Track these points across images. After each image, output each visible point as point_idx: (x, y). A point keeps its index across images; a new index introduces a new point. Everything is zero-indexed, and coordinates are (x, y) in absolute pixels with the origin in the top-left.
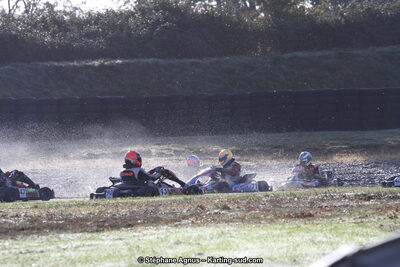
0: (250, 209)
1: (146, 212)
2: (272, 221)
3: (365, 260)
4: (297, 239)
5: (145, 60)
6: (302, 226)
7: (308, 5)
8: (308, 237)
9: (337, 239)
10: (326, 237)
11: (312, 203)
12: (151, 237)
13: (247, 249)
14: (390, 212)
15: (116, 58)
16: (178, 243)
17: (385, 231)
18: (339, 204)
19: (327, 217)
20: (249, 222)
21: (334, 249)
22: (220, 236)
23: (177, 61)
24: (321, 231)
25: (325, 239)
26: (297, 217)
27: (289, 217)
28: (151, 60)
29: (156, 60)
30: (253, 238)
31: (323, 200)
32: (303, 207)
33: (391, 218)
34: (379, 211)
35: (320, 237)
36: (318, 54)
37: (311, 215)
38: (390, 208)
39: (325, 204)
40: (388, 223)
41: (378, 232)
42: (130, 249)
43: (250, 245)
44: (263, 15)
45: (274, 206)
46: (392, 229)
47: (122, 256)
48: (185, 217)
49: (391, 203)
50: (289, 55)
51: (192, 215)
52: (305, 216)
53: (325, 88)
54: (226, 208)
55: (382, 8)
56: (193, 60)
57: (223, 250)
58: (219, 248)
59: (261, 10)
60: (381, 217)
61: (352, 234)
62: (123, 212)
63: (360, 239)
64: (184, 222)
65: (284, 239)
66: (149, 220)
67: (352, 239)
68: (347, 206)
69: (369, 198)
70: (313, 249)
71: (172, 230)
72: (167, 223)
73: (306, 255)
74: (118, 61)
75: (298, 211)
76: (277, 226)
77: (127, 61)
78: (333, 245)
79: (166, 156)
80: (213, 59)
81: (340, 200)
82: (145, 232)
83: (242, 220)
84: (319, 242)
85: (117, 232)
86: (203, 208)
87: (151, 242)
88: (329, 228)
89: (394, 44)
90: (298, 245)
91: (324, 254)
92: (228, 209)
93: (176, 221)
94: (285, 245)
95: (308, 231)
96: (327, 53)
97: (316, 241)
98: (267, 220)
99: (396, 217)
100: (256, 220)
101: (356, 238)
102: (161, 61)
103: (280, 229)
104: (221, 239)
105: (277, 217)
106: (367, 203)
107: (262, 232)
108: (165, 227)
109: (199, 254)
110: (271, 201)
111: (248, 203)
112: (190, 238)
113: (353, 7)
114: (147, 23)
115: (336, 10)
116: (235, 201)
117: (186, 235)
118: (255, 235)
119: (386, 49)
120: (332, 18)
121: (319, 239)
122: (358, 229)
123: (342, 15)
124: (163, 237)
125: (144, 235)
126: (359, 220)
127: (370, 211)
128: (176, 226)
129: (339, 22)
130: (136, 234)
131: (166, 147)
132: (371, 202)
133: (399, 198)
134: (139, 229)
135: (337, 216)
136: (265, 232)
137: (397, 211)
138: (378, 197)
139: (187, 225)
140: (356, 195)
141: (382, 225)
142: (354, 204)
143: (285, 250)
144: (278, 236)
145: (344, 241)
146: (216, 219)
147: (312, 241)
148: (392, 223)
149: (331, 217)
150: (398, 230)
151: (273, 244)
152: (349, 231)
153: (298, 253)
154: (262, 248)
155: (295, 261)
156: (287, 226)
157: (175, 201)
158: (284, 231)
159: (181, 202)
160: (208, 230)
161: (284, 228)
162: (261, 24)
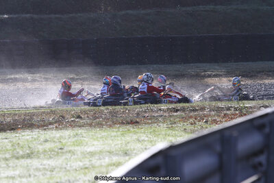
0: (95, 118)
1: (24, 120)
2: (110, 126)
3: (174, 153)
4: (128, 138)
5: (24, 15)
6: (131, 129)
8: (135, 137)
9: (155, 139)
10: (147, 137)
11: (138, 114)
12: (28, 137)
13: (93, 145)
14: (191, 120)
15: (4, 14)
16: (46, 141)
17: (188, 133)
18: (156, 115)
19: (148, 123)
20: (95, 127)
21: (153, 145)
22: (75, 136)
23: (46, 16)
24: (144, 133)
25: (146, 139)
26: (128, 123)
27: (123, 123)
28: (28, 15)
29: (31, 15)
30: (97, 138)
31: (145, 112)
32: (132, 116)
33: (192, 124)
34: (184, 119)
35: (143, 137)
36: (143, 12)
37: (137, 122)
38: (191, 117)
39: (147, 115)
40: (189, 127)
41: (183, 133)
42: (13, 145)
43: (95, 143)
45: (112, 116)
46: (193, 132)
47: (7, 150)
48: (51, 124)
49: (192, 114)
50: (123, 12)
51: (56, 122)
52: (133, 123)
53: (148, 35)
54: (79, 117)
56: (57, 16)
57: (77, 146)
58: (74, 145)
60: (185, 124)
61: (165, 135)
62: (8, 120)
63: (171, 138)
64: (51, 126)
65: (119, 139)
66: (26, 126)
67: (165, 139)
68: (162, 116)
69: (177, 111)
70: (139, 145)
71: (42, 132)
72: (38, 127)
73: (134, 149)
74: (5, 16)
75: (129, 120)
76: (114, 129)
77: (11, 16)
78: (152, 143)
79: (38, 81)
80: (71, 15)
81: (157, 112)
82: (23, 134)
83: (91, 125)
84: (143, 140)
85: (4, 134)
86: (63, 117)
87: (27, 140)
88: (150, 131)
89: (195, 5)
90: (128, 143)
91: (146, 149)
92: (81, 118)
93: (45, 126)
94: (119, 142)
95: (135, 133)
96: (149, 11)
98: (107, 125)
99: (195, 123)
100: (100, 125)
101: (168, 138)
102: (35, 16)
103: (116, 132)
104: (76, 139)
105: (114, 123)
106: (175, 114)
107: (104, 134)
108: (38, 130)
109: (61, 149)
110: (110, 112)
111: (95, 114)
112: (54, 137)
116: (85, 112)
117: (52, 136)
118: (99, 136)
119: (189, 9)
121: (143, 138)
122: (170, 132)
124: (35, 137)
125: (23, 136)
126: (170, 126)
127: (178, 120)
128: (45, 129)
130: (17, 135)
131: (38, 75)
132: (178, 113)
133: (197, 110)
134: (19, 132)
135: (155, 123)
136: (106, 134)
137: (196, 119)
138: (183, 110)
139: (52, 129)
140: (168, 109)
141: (185, 129)
142: (166, 114)
143: (120, 146)
144: (115, 136)
145: (159, 140)
146: (72, 125)
147: (138, 140)
148: (192, 127)
149: (151, 123)
150: (197, 133)
151: (111, 142)
152: (163, 133)
153: (128, 148)
154: (104, 145)
155: (126, 153)
156: (121, 129)
157: (44, 113)
158: (119, 133)
159: (48, 113)
160: (67, 133)
161: (119, 131)
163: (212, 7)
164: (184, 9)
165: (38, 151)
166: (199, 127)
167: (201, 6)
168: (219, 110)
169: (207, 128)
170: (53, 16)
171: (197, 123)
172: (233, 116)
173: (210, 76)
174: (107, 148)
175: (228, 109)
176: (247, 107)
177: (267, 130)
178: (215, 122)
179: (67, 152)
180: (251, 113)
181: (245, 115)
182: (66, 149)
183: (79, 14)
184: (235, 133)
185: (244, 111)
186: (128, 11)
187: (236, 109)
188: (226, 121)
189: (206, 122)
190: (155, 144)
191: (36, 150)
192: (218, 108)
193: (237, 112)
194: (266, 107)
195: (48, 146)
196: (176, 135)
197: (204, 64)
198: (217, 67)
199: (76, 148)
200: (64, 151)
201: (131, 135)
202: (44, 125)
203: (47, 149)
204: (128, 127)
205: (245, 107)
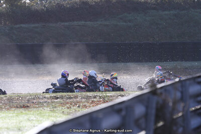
2: (8, 109)
4: (21, 118)
6: (24, 112)
7: (28, 1)
8: (26, 117)
9: (41, 119)
10: (35, 117)
11: (28, 100)
14: (68, 105)
17: (65, 114)
18: (42, 101)
19: (36, 107)
21: (39, 124)
24: (33, 114)
25: (35, 119)
26: (21, 107)
27: (18, 107)
31: (34, 99)
32: (24, 102)
33: (68, 108)
34: (62, 104)
35: (33, 117)
36: (33, 25)
37: (28, 107)
38: (68, 103)
39: (35, 101)
40: (66, 110)
41: (61, 115)
44: (4, 5)
45: (9, 102)
46: (69, 114)
49: (68, 101)
50: (18, 26)
52: (25, 107)
53: (36, 43)
55: (65, 3)
59: (4, 3)
60: (63, 108)
61: (49, 116)
63: (52, 118)
65: (14, 118)
67: (48, 119)
68: (46, 102)
69: (57, 98)
70: (29, 123)
73: (25, 127)
75: (22, 105)
76: (11, 112)
78: (39, 122)
81: (42, 99)
84: (32, 120)
88: (37, 113)
89: (71, 21)
90: (21, 122)
91: (34, 126)
94: (15, 121)
95: (27, 114)
96: (37, 25)
97: (30, 119)
98: (5, 109)
99: (70, 107)
101: (50, 118)
103: (13, 114)
105: (11, 107)
106: (56, 100)
107: (3, 115)
110: (8, 99)
113: (50, 2)
115: (42, 3)
119: (67, 24)
120: (39, 8)
121: (32, 118)
122: (52, 114)
123: (45, 6)
126: (52, 109)
127: (58, 105)
129: (43, 10)
132: (58, 100)
133: (72, 98)
135: (41, 107)
136: (5, 115)
137: (71, 104)
138: (62, 97)
140: (51, 97)
141: (63, 112)
142: (50, 101)
143: (15, 124)
144: (11, 117)
145: (44, 120)
148: (68, 110)
149: (38, 107)
150: (72, 114)
151: (8, 121)
152: (47, 114)
153: (21, 125)
154: (3, 123)
155: (19, 129)
156: (16, 112)
158: (14, 114)
161: (14, 113)
162: (4, 10)
163: (83, 22)
164: (63, 24)
166: (74, 110)
167: (75, 22)
168: (88, 98)
169: (79, 111)
171: (72, 107)
172: (98, 103)
174: (6, 126)
175: (95, 97)
176: (108, 96)
177: (123, 113)
178: (85, 106)
180: (111, 100)
181: (107, 101)
184: (100, 115)
185: (106, 99)
186: (22, 25)
187: (100, 97)
188: (93, 106)
189: (79, 107)
190: (41, 123)
192: (88, 96)
193: (101, 100)
194: (122, 96)
196: (56, 116)
201: (23, 115)
204: (22, 110)
205: (107, 96)
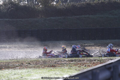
0: (37, 64)
1: (5, 65)
2: (43, 68)
4: (51, 73)
6: (52, 69)
7: (55, 3)
8: (54, 72)
9: (63, 73)
11: (55, 62)
12: (7, 73)
13: (36, 76)
16: (15, 74)
17: (77, 71)
18: (63, 63)
19: (60, 66)
20: (36, 68)
22: (27, 72)
23: (15, 20)
24: (58, 71)
25: (59, 73)
26: (51, 66)
27: (49, 67)
28: (7, 19)
29: (9, 19)
30: (37, 73)
31: (59, 62)
32: (53, 63)
33: (79, 67)
34: (75, 65)
36: (57, 18)
37: (55, 66)
38: (79, 64)
40: (78, 68)
41: (75, 71)
43: (37, 75)
45: (44, 63)
46: (79, 70)
48: (17, 67)
49: (79, 62)
50: (49, 18)
51: (19, 66)
52: (53, 66)
53: (60, 28)
54: (29, 64)
55: (77, 4)
57: (29, 76)
58: (27, 76)
59: (41, 5)
60: (76, 67)
63: (70, 73)
65: (47, 73)
66: (6, 67)
68: (66, 63)
69: (72, 61)
71: (13, 70)
75: (51, 65)
76: (45, 69)
80: (26, 19)
81: (64, 61)
82: (5, 71)
83: (34, 67)
84: (57, 74)
86: (22, 64)
88: (60, 70)
89: (80, 15)
92: (30, 64)
94: (47, 75)
95: (54, 71)
96: (60, 18)
97: (56, 74)
98: (42, 67)
100: (39, 67)
101: (68, 73)
104: (28, 73)
105: (45, 67)
106: (72, 62)
108: (11, 69)
109: (21, 78)
110: (43, 62)
111: (36, 62)
112: (19, 73)
113: (68, 4)
114: (6, 8)
115: (63, 5)
116: (32, 62)
118: (38, 72)
119: (78, 17)
120: (62, 7)
121: (57, 73)
122: (69, 70)
123: (65, 6)
124: (10, 72)
126: (69, 68)
127: (73, 65)
128: (14, 69)
129: (64, 8)
130: (2, 72)
132: (73, 62)
133: (81, 61)
134: (3, 70)
135: (63, 66)
136: (41, 71)
137: (81, 65)
138: (75, 61)
139: (18, 69)
140: (68, 60)
141: (76, 69)
142: (68, 63)
144: (45, 72)
145: (65, 74)
146: (27, 67)
147: (55, 74)
150: (81, 71)
152: (66, 71)
157: (14, 62)
158: (47, 71)
159: (16, 62)
160: (24, 70)
161: (47, 70)
162: (41, 9)
163: (88, 16)
164: (76, 17)
165: (11, 79)
166: (82, 68)
167: (83, 16)
169: (85, 69)
170: (18, 19)
171: (81, 66)
172: (97, 64)
173: (87, 46)
175: (95, 60)
176: (103, 60)
177: (112, 70)
178: (89, 66)
179: (24, 79)
180: (105, 62)
181: (102, 63)
182: (24, 78)
183: (30, 19)
184: (98, 71)
186: (51, 18)
187: (98, 60)
188: (94, 66)
189: (85, 66)
191: (11, 78)
192: (91, 60)
193: (99, 62)
194: (112, 60)
195: (16, 76)
197: (84, 41)
198: (90, 42)
199: (28, 77)
200: (23, 78)
201: (52, 71)
202: (14, 67)
203: (15, 78)
